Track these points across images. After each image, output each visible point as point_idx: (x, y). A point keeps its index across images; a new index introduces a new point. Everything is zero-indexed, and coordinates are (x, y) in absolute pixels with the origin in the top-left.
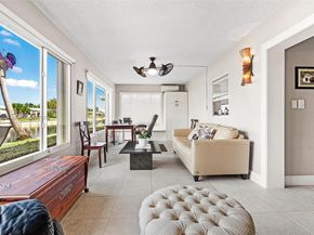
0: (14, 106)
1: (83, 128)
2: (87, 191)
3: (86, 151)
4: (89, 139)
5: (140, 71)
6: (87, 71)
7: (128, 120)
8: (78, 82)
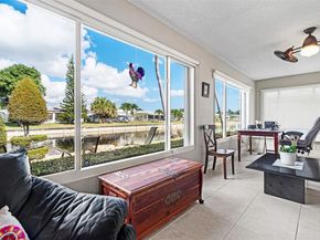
0: (172, 111)
1: (208, 132)
2: (201, 202)
3: (211, 157)
4: (215, 144)
5: (286, 56)
6: (213, 71)
7: (272, 125)
8: (203, 84)
